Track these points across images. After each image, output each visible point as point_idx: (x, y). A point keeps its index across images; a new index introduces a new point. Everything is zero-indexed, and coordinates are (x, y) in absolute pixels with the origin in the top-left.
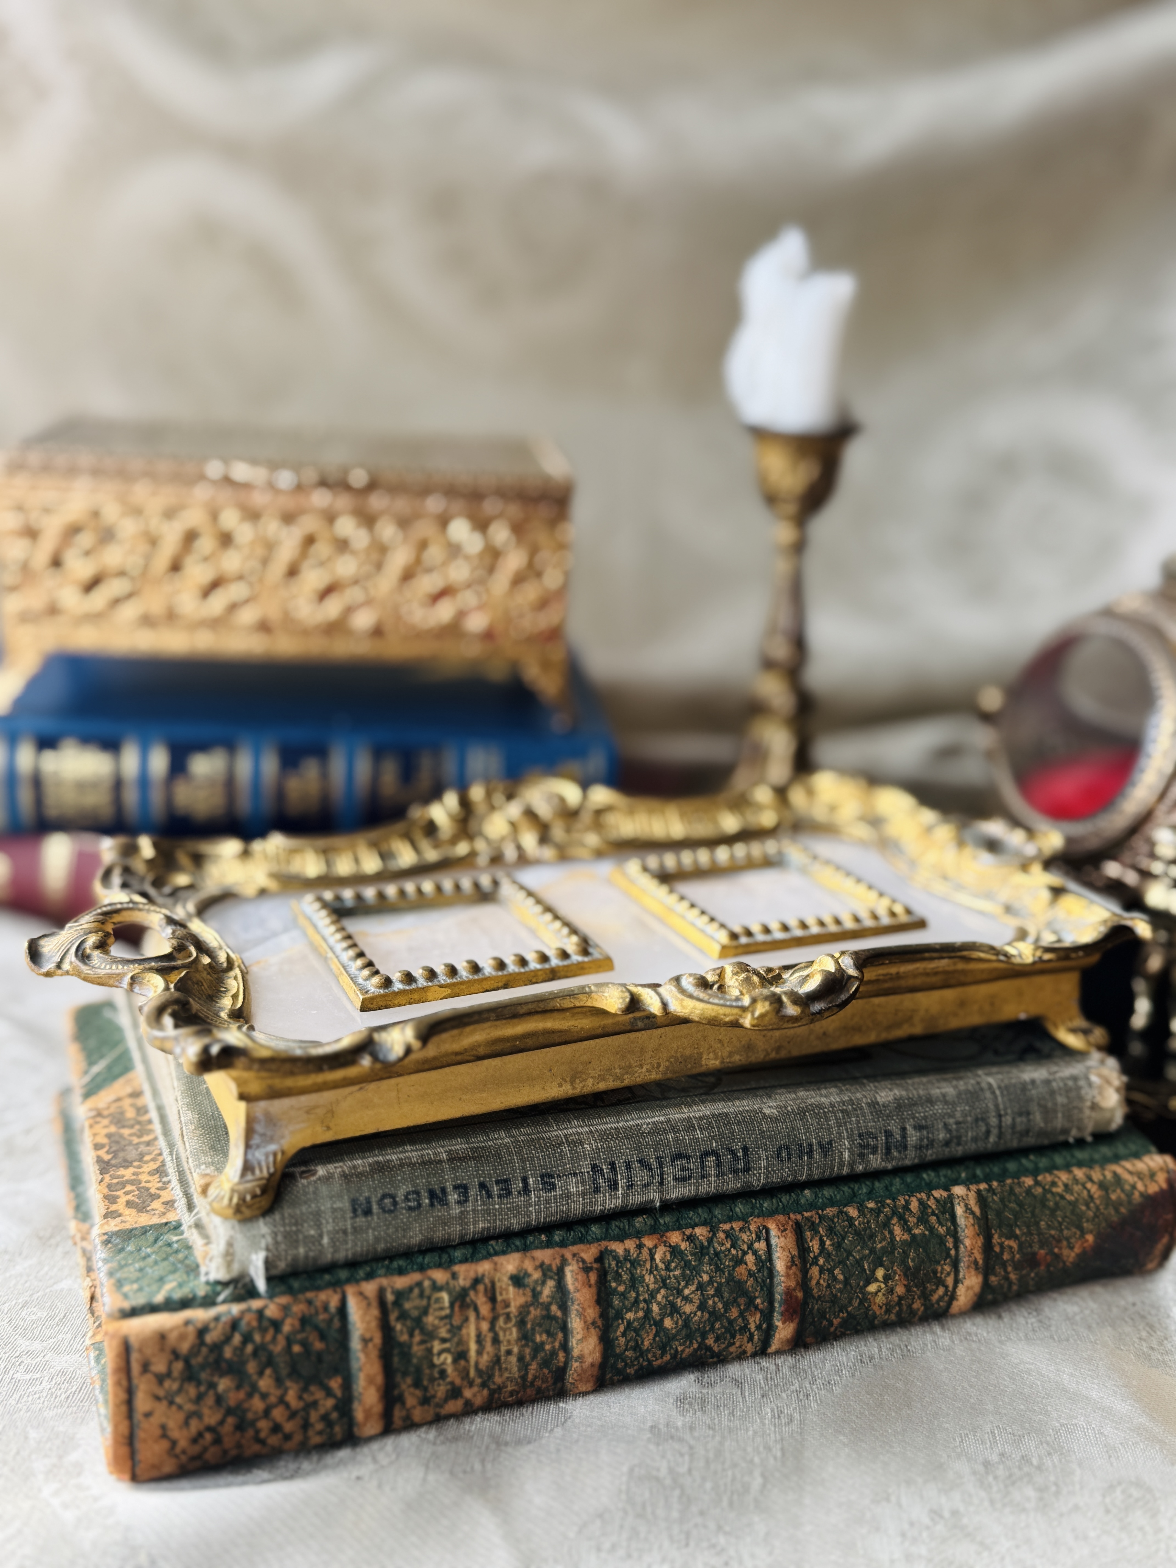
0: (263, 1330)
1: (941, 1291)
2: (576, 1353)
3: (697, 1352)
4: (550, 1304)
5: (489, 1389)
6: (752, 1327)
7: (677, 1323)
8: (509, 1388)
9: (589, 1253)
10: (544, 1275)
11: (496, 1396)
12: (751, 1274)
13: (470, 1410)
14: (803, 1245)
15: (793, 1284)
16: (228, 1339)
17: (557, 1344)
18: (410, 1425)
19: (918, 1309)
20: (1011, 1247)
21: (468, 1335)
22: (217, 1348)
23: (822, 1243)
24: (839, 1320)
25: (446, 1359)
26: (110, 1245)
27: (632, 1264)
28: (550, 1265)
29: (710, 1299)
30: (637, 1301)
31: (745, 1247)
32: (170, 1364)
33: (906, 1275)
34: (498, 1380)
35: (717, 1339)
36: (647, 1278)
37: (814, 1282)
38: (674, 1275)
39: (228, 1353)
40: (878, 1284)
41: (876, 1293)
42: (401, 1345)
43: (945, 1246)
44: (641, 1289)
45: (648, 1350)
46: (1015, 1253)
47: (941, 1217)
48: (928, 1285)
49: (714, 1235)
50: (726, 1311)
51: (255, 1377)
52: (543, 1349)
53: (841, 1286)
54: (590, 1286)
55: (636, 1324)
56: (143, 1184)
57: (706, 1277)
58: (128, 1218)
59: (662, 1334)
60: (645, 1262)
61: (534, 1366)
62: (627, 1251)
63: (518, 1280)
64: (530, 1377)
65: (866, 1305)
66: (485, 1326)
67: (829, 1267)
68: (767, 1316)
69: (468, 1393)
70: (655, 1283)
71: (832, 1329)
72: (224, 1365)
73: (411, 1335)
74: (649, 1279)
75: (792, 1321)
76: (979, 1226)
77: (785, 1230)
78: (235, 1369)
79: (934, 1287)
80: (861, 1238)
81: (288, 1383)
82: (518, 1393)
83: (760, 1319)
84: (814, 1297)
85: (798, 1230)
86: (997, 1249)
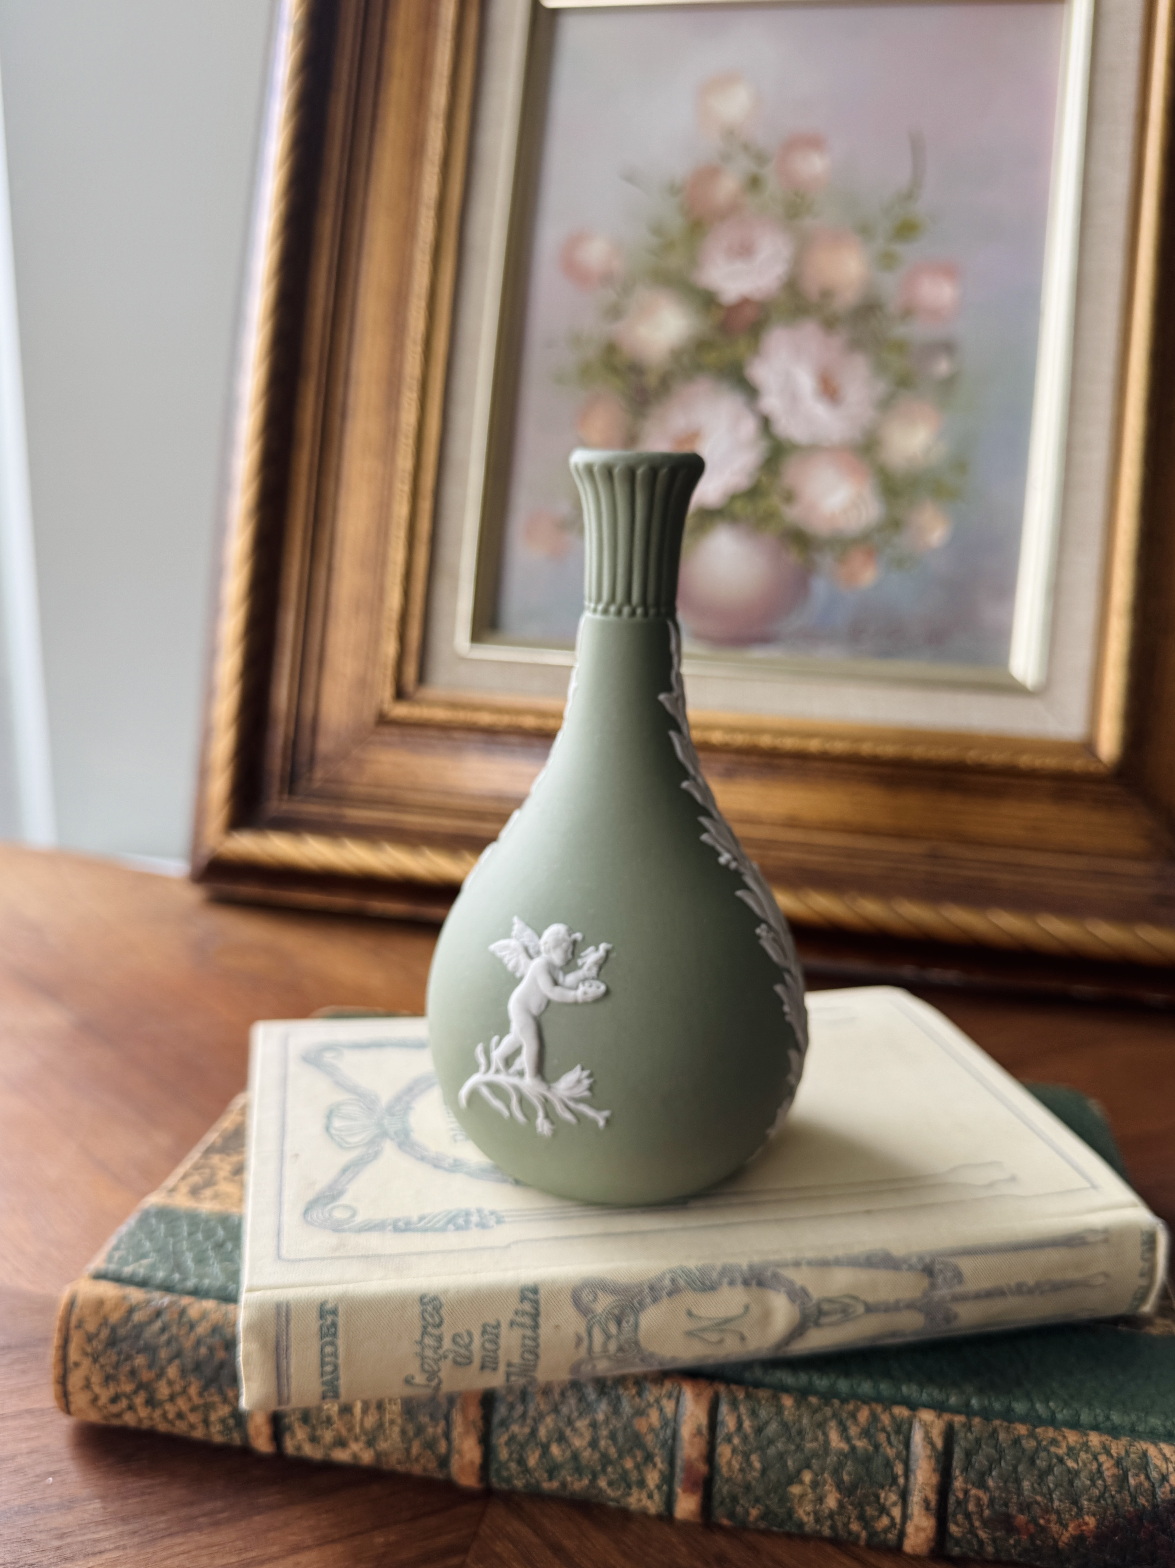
0: (180, 1326)
1: (885, 1521)
2: (457, 1446)
5: (374, 1450)
6: (651, 1485)
7: (565, 1453)
8: (394, 1457)
11: (383, 1459)
12: (651, 1429)
14: (716, 1417)
15: (697, 1454)
16: (150, 1322)
17: (440, 1431)
19: (859, 1533)
20: (978, 1499)
22: (139, 1327)
23: (740, 1422)
24: (756, 1512)
26: (144, 1217)
29: (603, 1440)
30: (524, 1416)
31: (652, 1401)
32: (101, 1325)
33: (839, 1488)
34: (382, 1444)
36: (539, 1396)
37: (724, 1460)
38: (568, 1403)
39: (148, 1334)
40: (804, 1488)
41: (801, 1497)
43: (893, 1471)
44: (530, 1406)
45: (534, 1470)
46: (985, 1507)
47: (893, 1438)
48: (869, 1509)
50: (620, 1458)
51: (164, 1363)
52: (426, 1431)
53: (757, 1475)
55: (520, 1438)
57: (600, 1417)
58: (177, 1197)
59: (548, 1458)
61: (417, 1444)
64: (414, 1453)
65: (788, 1506)
67: (745, 1450)
68: (668, 1479)
69: (354, 1447)
70: (546, 1404)
71: (751, 1518)
72: (142, 1344)
74: (542, 1398)
75: (693, 1494)
76: (938, 1461)
77: (700, 1395)
78: (150, 1351)
79: (876, 1514)
80: (788, 1431)
81: (192, 1378)
82: (404, 1463)
83: (659, 1480)
84: (722, 1477)
85: (715, 1404)
86: (961, 1495)
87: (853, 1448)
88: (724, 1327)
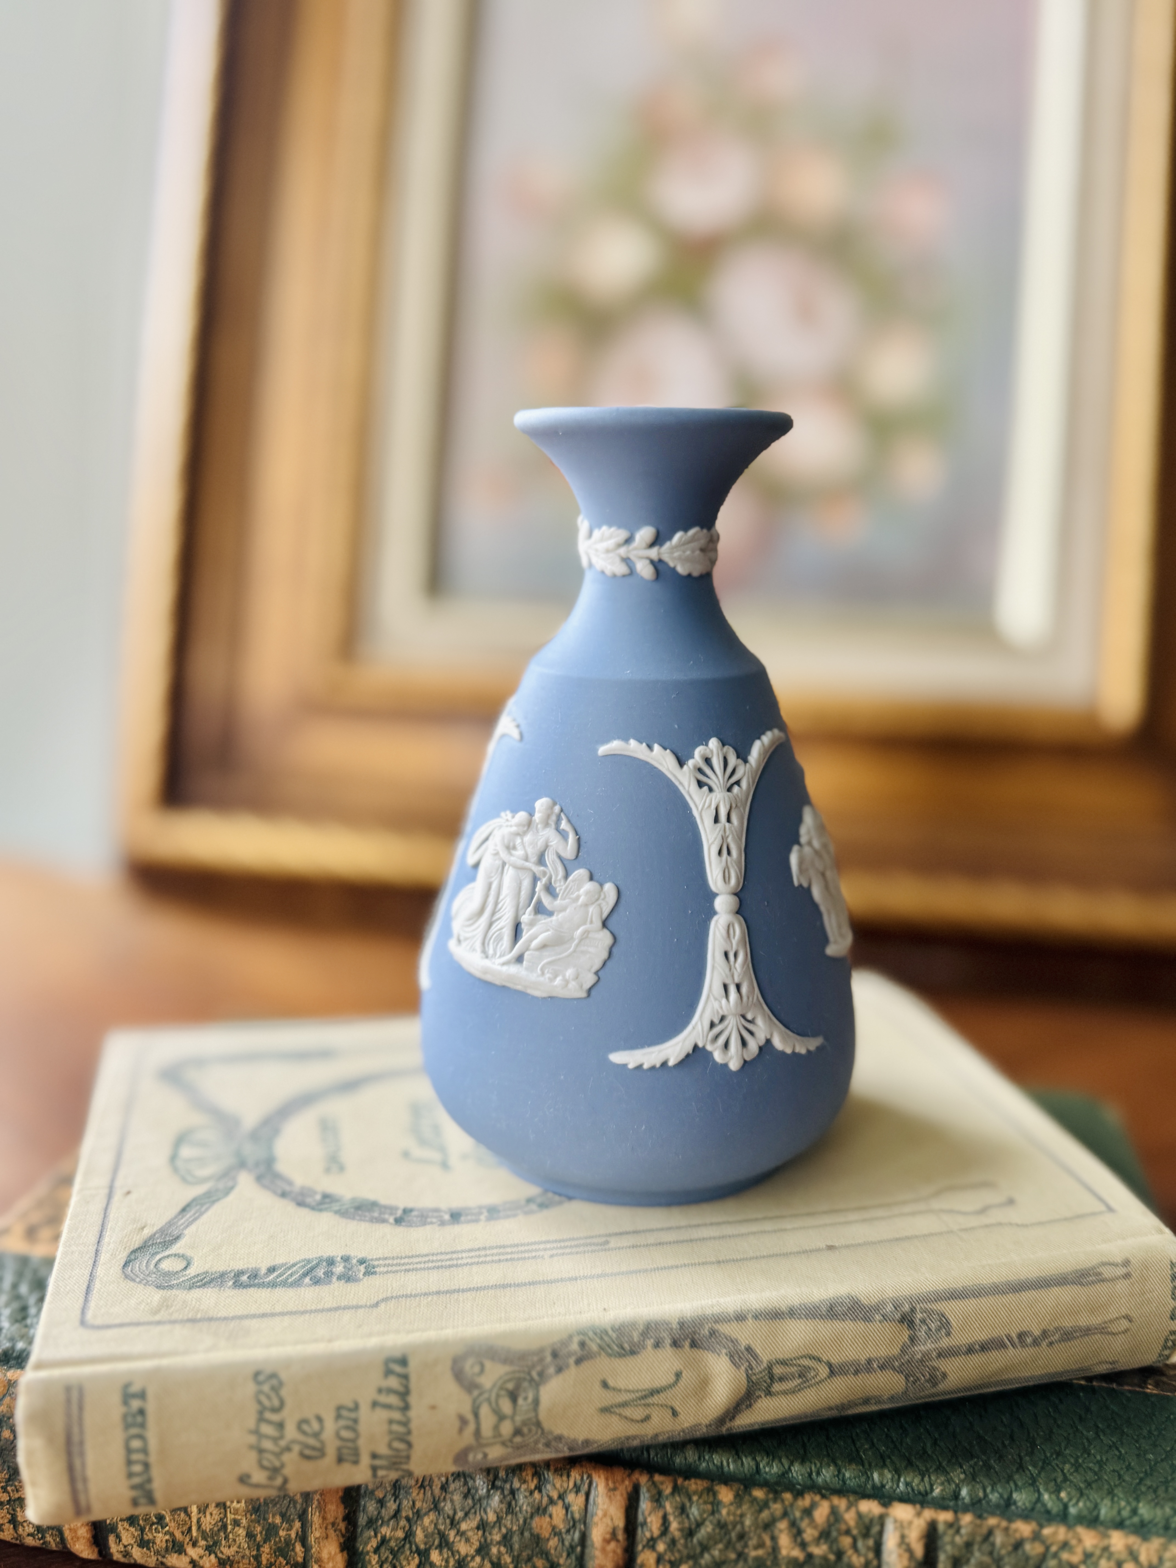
2: (315, 1552)
12: (555, 1532)
14: (635, 1516)
17: (294, 1534)
23: (665, 1522)
29: (495, 1546)
30: (397, 1516)
31: (555, 1496)
38: (451, 1499)
44: (405, 1503)
47: (859, 1540)
52: (277, 1534)
55: (393, 1543)
57: (492, 1516)
61: (267, 1549)
67: (672, 1558)
70: (424, 1501)
77: (615, 1489)
87: (809, 1556)
88: (650, 1400)
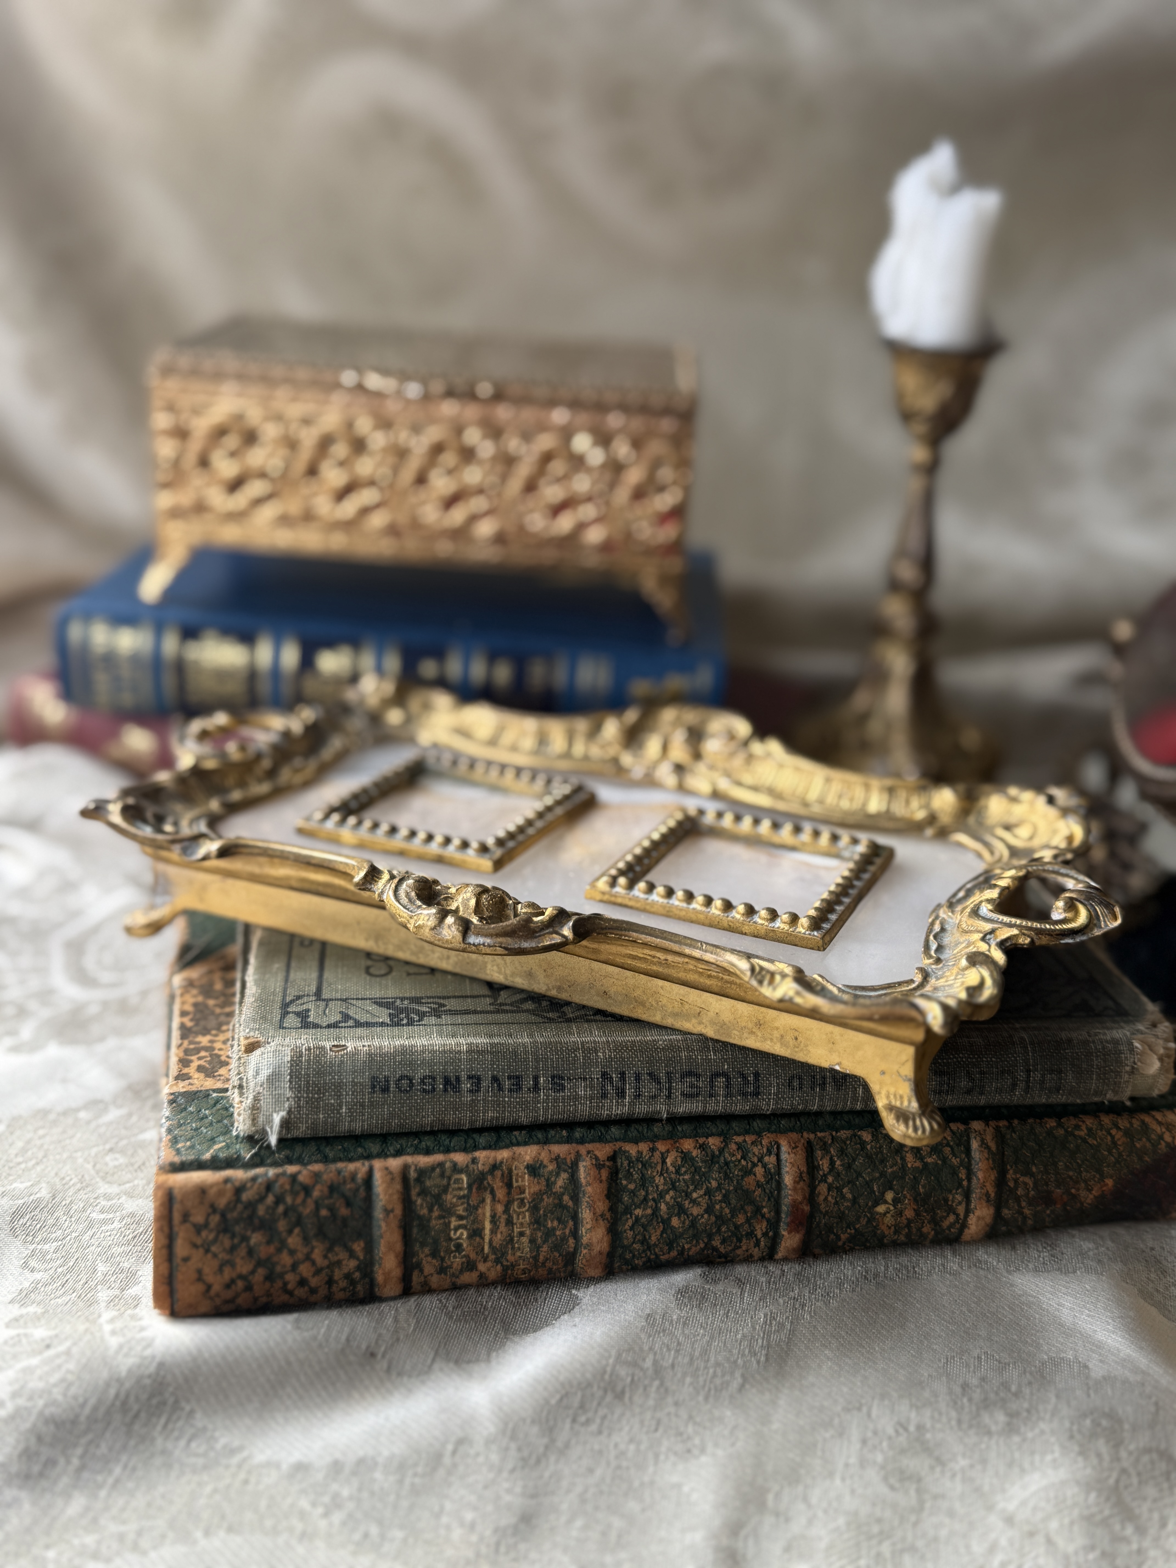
0: (295, 1194)
1: (952, 1218)
2: (585, 1240)
3: (703, 1251)
4: (563, 1194)
5: (502, 1265)
6: (759, 1234)
7: (684, 1223)
8: (522, 1267)
9: (603, 1151)
10: (559, 1167)
11: (509, 1272)
12: (759, 1185)
13: (484, 1283)
14: (813, 1162)
15: (799, 1198)
16: (262, 1199)
17: (567, 1231)
18: (427, 1290)
19: (929, 1233)
20: (1026, 1184)
21: (484, 1214)
22: (251, 1206)
23: (832, 1163)
24: (847, 1235)
25: (462, 1234)
26: (174, 1105)
27: (644, 1165)
28: (565, 1159)
29: (717, 1204)
30: (645, 1199)
31: (755, 1160)
32: (208, 1215)
33: (915, 1200)
34: (510, 1257)
35: (723, 1241)
36: (657, 1179)
37: (822, 1198)
38: (683, 1179)
39: (261, 1210)
40: (887, 1206)
41: (885, 1214)
42: (420, 1218)
43: (958, 1176)
44: (651, 1189)
45: (655, 1245)
46: (1030, 1189)
47: (956, 1148)
48: (939, 1211)
49: (726, 1145)
50: (732, 1216)
51: (284, 1234)
52: (555, 1235)
53: (849, 1204)
54: (601, 1182)
55: (643, 1220)
56: (216, 1052)
57: (714, 1184)
58: (196, 1081)
59: (669, 1231)
60: (656, 1164)
61: (545, 1248)
62: (640, 1153)
63: (534, 1170)
64: (541, 1258)
65: (874, 1224)
66: (500, 1208)
67: (838, 1185)
68: (774, 1225)
69: (482, 1267)
70: (664, 1184)
71: (840, 1243)
72: (256, 1221)
73: (431, 1210)
74: (659, 1180)
75: (798, 1232)
76: (994, 1161)
77: (796, 1147)
78: (267, 1226)
79: (945, 1214)
80: (872, 1162)
81: (315, 1243)
82: (530, 1271)
83: (766, 1227)
84: (821, 1212)
85: (809, 1149)
86: (1011, 1184)
87: (926, 1165)
